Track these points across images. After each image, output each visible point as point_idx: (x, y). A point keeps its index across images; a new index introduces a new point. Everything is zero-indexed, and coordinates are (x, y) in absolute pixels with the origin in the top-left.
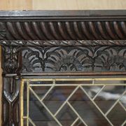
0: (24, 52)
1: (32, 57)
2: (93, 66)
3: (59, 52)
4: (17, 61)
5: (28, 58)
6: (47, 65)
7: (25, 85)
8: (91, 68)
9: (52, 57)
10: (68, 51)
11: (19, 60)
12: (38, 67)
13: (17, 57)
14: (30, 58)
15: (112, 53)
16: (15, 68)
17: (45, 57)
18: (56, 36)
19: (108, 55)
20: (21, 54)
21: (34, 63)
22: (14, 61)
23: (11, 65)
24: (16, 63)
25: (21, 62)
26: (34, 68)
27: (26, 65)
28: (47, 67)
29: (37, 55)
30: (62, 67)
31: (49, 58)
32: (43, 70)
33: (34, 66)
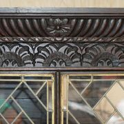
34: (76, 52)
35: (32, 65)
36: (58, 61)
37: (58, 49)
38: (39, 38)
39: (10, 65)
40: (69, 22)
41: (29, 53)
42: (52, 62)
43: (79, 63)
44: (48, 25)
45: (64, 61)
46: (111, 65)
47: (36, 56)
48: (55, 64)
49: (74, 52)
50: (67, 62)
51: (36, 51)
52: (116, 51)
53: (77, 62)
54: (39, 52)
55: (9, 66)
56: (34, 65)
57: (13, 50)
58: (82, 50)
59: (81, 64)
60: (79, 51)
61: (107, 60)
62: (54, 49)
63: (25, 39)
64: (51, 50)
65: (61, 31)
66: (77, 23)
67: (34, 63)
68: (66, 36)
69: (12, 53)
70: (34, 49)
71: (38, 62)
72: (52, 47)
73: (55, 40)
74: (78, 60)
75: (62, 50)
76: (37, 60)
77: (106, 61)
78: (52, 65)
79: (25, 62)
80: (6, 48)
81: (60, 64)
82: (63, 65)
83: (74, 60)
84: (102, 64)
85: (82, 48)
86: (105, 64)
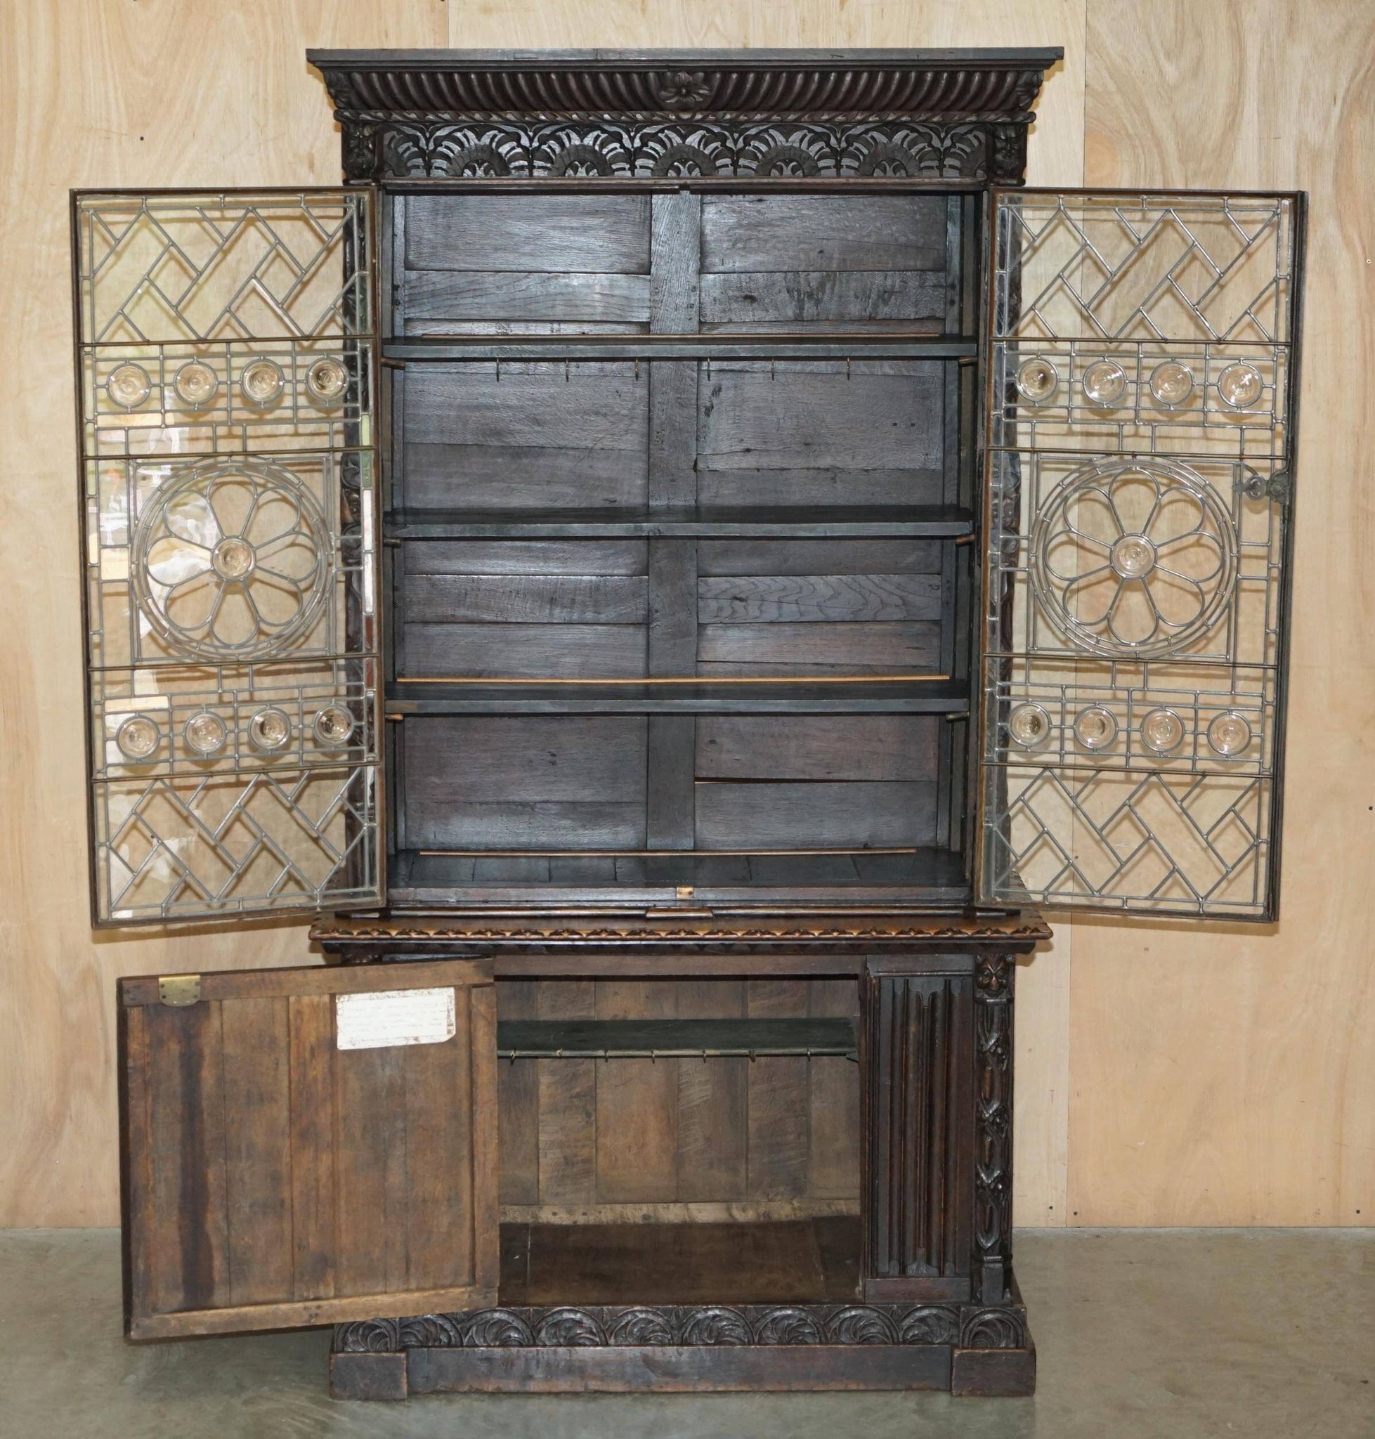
0: (387, 136)
1: (405, 146)
2: (531, 167)
3: (459, 135)
4: (372, 152)
5: (396, 149)
6: (439, 162)
8: (526, 172)
9: (447, 147)
10: (479, 137)
11: (378, 149)
12: (417, 167)
13: (374, 143)
14: (400, 150)
15: (569, 139)
16: (369, 168)
17: (431, 146)
18: (451, 101)
19: (562, 145)
20: (381, 139)
21: (410, 158)
22: (366, 152)
23: (360, 160)
24: (369, 156)
25: (381, 155)
26: (409, 170)
27: (393, 162)
28: (437, 168)
29: (416, 142)
30: (467, 166)
31: (440, 149)
32: (428, 173)
33: (409, 164)
34: (724, 144)
35: (628, 174)
36: (684, 164)
37: (684, 138)
38: (644, 113)
39: (582, 172)
40: (707, 80)
41: (622, 146)
42: (672, 167)
43: (731, 168)
44: (663, 86)
45: (697, 165)
46: (800, 173)
47: (638, 153)
48: (678, 171)
49: (718, 144)
50: (704, 166)
51: (637, 143)
52: (810, 143)
54: (644, 144)
55: (579, 175)
56: (633, 174)
57: (589, 140)
58: (736, 142)
59: (735, 172)
60: (730, 144)
61: (791, 161)
62: (677, 140)
63: (615, 115)
64: (670, 139)
65: (690, 100)
66: (724, 82)
67: (633, 168)
68: (701, 110)
69: (584, 147)
70: (632, 139)
71: (642, 167)
72: (673, 135)
73: (678, 117)
74: (728, 161)
75: (693, 140)
76: (639, 162)
77: (787, 165)
78: (672, 173)
79: (614, 167)
80: (574, 136)
81: (690, 170)
82: (696, 172)
83: (718, 163)
84: (781, 170)
85: (736, 135)
86: (787, 171)
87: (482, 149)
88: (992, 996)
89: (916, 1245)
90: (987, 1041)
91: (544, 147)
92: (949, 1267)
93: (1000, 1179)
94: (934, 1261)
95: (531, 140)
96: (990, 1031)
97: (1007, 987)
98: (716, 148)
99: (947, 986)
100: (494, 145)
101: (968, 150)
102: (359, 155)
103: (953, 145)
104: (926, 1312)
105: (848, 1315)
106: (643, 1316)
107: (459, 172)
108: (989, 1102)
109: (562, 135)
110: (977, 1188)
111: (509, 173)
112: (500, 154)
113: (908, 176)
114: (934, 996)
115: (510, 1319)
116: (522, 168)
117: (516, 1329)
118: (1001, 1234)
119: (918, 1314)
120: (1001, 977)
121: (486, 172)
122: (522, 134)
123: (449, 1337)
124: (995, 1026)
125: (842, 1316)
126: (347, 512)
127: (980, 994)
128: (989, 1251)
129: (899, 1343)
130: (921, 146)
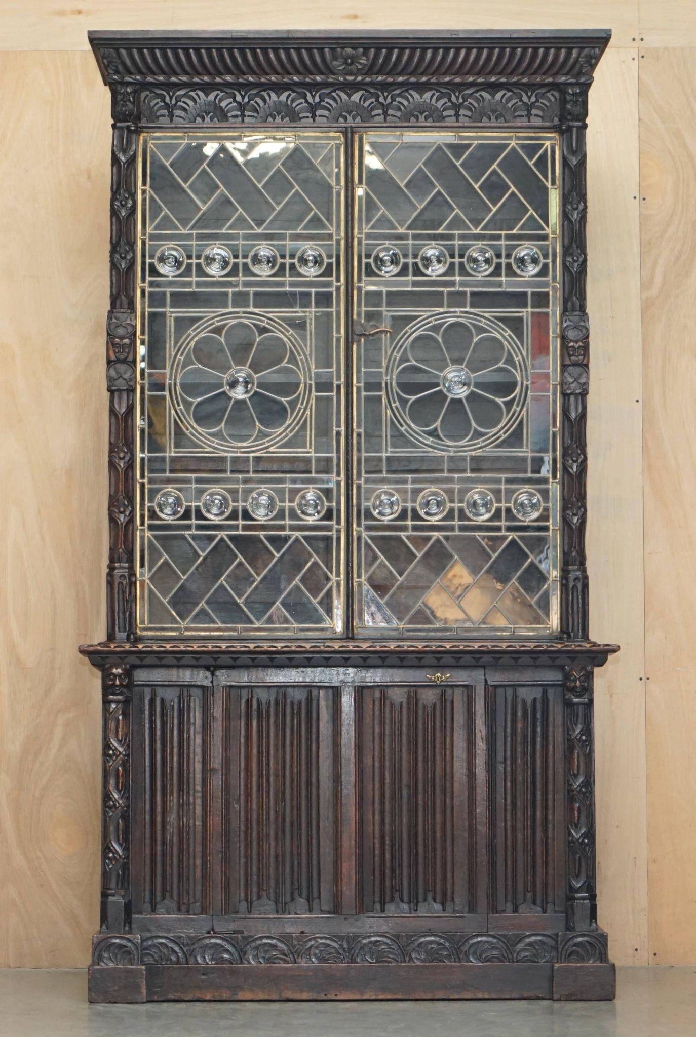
0: (143, 95)
1: (156, 101)
2: (243, 116)
3: (192, 94)
4: (133, 103)
5: (149, 104)
6: (178, 112)
7: (145, 142)
8: (240, 119)
9: (184, 102)
10: (207, 95)
11: (137, 102)
12: (164, 116)
13: (134, 98)
14: (152, 104)
15: (270, 96)
16: (131, 115)
17: (174, 102)
18: (188, 68)
19: (265, 101)
20: (139, 95)
21: (159, 110)
22: (128, 103)
23: (124, 109)
24: (131, 106)
25: (139, 108)
26: (158, 117)
27: (147, 113)
28: (177, 116)
29: (163, 99)
30: (198, 116)
31: (179, 103)
32: (171, 120)
33: (158, 114)
34: (377, 100)
35: (311, 120)
36: (349, 113)
37: (349, 96)
38: (322, 76)
39: (278, 119)
40: (365, 54)
41: (307, 101)
42: (341, 115)
43: (382, 116)
44: (335, 58)
45: (358, 115)
46: (430, 119)
47: (317, 106)
49: (373, 100)
50: (363, 116)
51: (317, 99)
52: (437, 100)
53: (379, 115)
54: (322, 100)
55: (276, 121)
56: (314, 121)
57: (283, 98)
58: (385, 99)
59: (385, 119)
60: (381, 99)
61: (424, 112)
62: (344, 97)
63: (301, 78)
64: (340, 97)
65: (353, 68)
66: (377, 56)
67: (314, 117)
68: (361, 75)
69: (280, 102)
70: (313, 97)
71: (320, 116)
72: (342, 94)
73: (345, 79)
74: (380, 111)
75: (356, 97)
76: (318, 113)
77: (422, 114)
78: (341, 120)
79: (301, 116)
80: (273, 95)
81: (354, 118)
82: (358, 119)
83: (374, 113)
84: (417, 118)
85: (386, 94)
86: (422, 118)
87: (209, 104)
88: (577, 697)
89: (526, 890)
90: (574, 731)
91: (252, 102)
92: (550, 907)
93: (585, 835)
94: (539, 901)
95: (243, 97)
96: (576, 724)
97: (587, 689)
98: (372, 103)
99: (545, 693)
100: (217, 101)
101: (548, 104)
102: (123, 106)
103: (537, 101)
104: (533, 938)
105: (475, 940)
106: (323, 941)
107: (193, 119)
108: (576, 776)
109: (265, 94)
110: (569, 843)
111: (227, 120)
112: (221, 108)
113: (506, 122)
114: (535, 700)
115: (224, 943)
116: (236, 116)
117: (227, 951)
118: (587, 877)
119: (528, 940)
120: (584, 681)
121: (212, 119)
122: (237, 93)
123: (178, 957)
124: (580, 720)
125: (471, 942)
126: (111, 353)
127: (569, 695)
128: (578, 890)
129: (513, 962)
130: (514, 101)
